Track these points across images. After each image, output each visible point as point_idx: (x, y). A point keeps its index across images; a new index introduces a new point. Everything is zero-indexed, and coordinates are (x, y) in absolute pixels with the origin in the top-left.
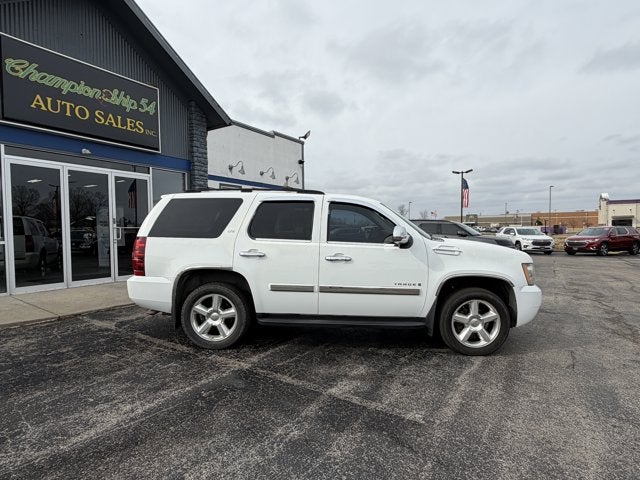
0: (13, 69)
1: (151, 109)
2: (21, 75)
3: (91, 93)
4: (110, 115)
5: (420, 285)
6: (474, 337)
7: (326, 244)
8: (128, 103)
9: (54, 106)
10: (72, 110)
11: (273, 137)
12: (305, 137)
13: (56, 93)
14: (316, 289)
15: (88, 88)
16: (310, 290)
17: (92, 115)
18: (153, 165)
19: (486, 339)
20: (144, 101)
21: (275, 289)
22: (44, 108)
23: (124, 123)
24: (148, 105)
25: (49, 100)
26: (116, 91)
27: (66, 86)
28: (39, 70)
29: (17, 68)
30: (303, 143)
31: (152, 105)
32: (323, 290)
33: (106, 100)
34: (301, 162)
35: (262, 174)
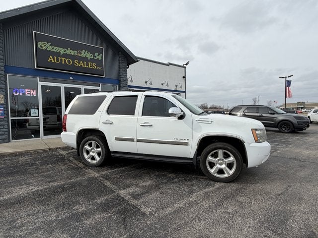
0: (41, 46)
1: (100, 57)
2: (44, 48)
3: (72, 53)
4: (81, 62)
5: (188, 140)
6: (221, 171)
7: (141, 118)
8: (89, 56)
9: (57, 60)
10: (65, 61)
11: (169, 66)
12: (187, 64)
13: (58, 54)
14: (135, 140)
15: (71, 51)
16: (132, 140)
17: (73, 62)
18: (101, 83)
19: (228, 173)
20: (96, 54)
21: (117, 139)
22: (53, 61)
23: (87, 65)
24: (98, 55)
25: (55, 57)
26: (84, 51)
27: (62, 51)
28: (51, 45)
29: (42, 46)
30: (185, 68)
31: (100, 56)
32: (138, 141)
33: (79, 55)
34: (184, 77)
35: (162, 84)
